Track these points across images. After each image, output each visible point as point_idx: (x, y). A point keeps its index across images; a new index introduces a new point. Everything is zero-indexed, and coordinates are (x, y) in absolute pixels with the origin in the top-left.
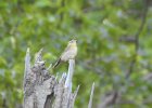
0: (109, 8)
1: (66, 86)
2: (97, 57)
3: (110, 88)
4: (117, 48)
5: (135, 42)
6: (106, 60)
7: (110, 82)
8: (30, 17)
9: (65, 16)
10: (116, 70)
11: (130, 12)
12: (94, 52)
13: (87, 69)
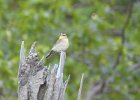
0: (97, 4)
1: (57, 77)
2: (87, 49)
3: (98, 78)
4: (105, 41)
5: (122, 36)
6: (96, 53)
7: (99, 73)
8: (27, 13)
9: (57, 12)
10: (103, 61)
11: (116, 7)
12: (85, 45)
13: (77, 61)
